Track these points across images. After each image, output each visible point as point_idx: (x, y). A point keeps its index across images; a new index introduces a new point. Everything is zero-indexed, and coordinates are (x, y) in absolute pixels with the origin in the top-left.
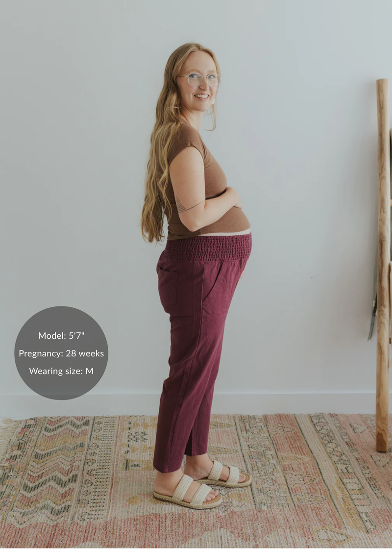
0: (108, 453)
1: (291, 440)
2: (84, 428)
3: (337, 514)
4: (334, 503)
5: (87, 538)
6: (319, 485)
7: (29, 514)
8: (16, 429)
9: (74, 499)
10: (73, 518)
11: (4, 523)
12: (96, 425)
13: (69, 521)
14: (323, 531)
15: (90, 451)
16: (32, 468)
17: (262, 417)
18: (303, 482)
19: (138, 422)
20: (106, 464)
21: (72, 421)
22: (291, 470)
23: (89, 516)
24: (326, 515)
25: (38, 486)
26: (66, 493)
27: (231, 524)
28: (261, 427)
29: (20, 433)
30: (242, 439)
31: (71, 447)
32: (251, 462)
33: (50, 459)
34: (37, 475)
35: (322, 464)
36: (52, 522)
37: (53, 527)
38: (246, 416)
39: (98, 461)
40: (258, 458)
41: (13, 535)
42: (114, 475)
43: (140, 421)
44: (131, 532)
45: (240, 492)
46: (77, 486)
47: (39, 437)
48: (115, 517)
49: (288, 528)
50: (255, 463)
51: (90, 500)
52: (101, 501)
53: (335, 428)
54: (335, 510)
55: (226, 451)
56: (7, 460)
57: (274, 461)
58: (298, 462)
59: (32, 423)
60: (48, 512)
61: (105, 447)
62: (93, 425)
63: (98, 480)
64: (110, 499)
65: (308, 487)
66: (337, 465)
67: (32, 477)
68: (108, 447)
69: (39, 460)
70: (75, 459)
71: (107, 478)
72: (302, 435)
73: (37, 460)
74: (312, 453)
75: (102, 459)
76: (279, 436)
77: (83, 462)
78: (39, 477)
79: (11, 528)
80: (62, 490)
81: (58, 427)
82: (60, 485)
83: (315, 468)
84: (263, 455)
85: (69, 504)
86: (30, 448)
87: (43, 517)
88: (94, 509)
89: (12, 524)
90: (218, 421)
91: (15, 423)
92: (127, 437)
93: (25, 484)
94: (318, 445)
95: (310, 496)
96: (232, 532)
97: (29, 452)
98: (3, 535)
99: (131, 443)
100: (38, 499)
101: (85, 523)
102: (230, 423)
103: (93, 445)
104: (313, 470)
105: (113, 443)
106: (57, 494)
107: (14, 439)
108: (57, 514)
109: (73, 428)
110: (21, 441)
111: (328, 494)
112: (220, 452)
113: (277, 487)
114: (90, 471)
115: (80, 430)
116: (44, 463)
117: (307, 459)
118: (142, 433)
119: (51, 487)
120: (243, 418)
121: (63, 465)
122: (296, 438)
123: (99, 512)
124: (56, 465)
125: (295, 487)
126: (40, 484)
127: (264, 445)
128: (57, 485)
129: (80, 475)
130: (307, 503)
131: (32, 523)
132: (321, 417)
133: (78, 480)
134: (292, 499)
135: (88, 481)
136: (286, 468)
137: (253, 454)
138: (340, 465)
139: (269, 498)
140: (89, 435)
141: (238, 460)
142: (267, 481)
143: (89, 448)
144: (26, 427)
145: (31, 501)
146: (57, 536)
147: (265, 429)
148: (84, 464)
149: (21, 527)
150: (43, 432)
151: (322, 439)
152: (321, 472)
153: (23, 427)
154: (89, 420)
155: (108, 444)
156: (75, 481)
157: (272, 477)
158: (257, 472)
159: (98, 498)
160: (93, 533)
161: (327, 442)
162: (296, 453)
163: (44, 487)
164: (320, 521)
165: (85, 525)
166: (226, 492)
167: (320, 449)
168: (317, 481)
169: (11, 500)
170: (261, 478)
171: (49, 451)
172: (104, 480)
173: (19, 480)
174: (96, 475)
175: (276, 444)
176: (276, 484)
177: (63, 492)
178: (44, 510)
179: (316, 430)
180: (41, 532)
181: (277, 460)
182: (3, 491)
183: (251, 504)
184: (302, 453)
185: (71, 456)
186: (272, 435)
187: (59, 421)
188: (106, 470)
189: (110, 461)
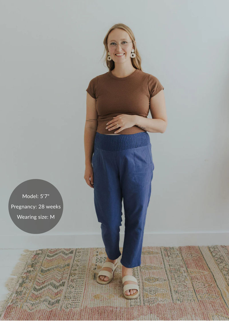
0: (84, 269)
1: (196, 261)
2: (70, 255)
3: (225, 306)
4: (224, 299)
5: (69, 319)
6: (214, 288)
7: (36, 304)
8: (31, 255)
9: (63, 296)
10: (61, 307)
11: (21, 309)
12: (77, 253)
13: (59, 309)
14: (217, 316)
15: (73, 268)
16: (39, 277)
17: (178, 248)
18: (204, 286)
19: (102, 252)
20: (83, 276)
21: (63, 251)
22: (197, 279)
23: (71, 306)
24: (219, 306)
25: (42, 288)
26: (58, 292)
27: (157, 311)
28: (178, 254)
29: (33, 258)
30: (165, 261)
31: (62, 266)
32: (171, 275)
33: (50, 273)
34: (41, 282)
35: (216, 276)
36: (49, 309)
37: (50, 312)
38: (168, 247)
39: (78, 274)
40: (175, 272)
41: (26, 316)
42: (87, 282)
43: (103, 251)
44: (96, 315)
45: (164, 292)
46: (65, 288)
47: (44, 260)
48: (86, 307)
49: (194, 314)
50: (173, 275)
51: (72, 296)
52: (78, 297)
53: (225, 254)
54: (225, 304)
55: (155, 268)
56: (25, 273)
57: (185, 274)
58: (200, 274)
59: (40, 253)
60: (47, 304)
61: (82, 266)
62: (75, 253)
63: (77, 285)
64: (84, 296)
65: (207, 289)
66: (226, 276)
67: (39, 283)
68: (84, 266)
69: (43, 273)
70: (64, 273)
71: (82, 284)
72: (203, 258)
73: (42, 273)
74: (210, 269)
75: (80, 273)
76: (188, 259)
77: (69, 275)
78: (42, 283)
79: (25, 312)
80: (56, 291)
81: (55, 254)
82: (55, 288)
83: (211, 278)
84: (179, 270)
85: (60, 299)
86: (38, 266)
87: (44, 306)
88: (74, 302)
89: (26, 310)
90: (151, 250)
91: (30, 252)
92: (95, 260)
93: (34, 287)
94: (214, 265)
95: (208, 295)
96: (158, 316)
97: (38, 269)
98: (20, 316)
99: (98, 264)
100: (42, 296)
101: (68, 310)
102: (158, 252)
103: (75, 265)
104: (210, 280)
105: (87, 264)
106: (53, 293)
107: (29, 261)
108: (52, 305)
109: (64, 255)
110: (33, 263)
111: (220, 294)
112: (151, 269)
113: (187, 290)
114: (73, 280)
115: (68, 256)
116: (46, 275)
117: (206, 273)
118: (104, 258)
119: (49, 289)
120: (166, 249)
121: (57, 276)
122: (199, 260)
123: (77, 304)
124: (53, 276)
125: (198, 289)
126: (43, 287)
127: (179, 264)
128: (53, 288)
129: (66, 282)
130: (206, 299)
131: (37, 309)
132: (215, 248)
133: (65, 285)
134: (197, 297)
135: (71, 285)
136: (193, 278)
137: (172, 270)
138: (228, 276)
139: (182, 296)
140: (73, 259)
141: (162, 273)
142: (181, 286)
143: (72, 267)
144: (37, 254)
145: (37, 297)
146: (51, 317)
147: (180, 255)
148: (70, 276)
149: (31, 312)
150: (46, 257)
151: (216, 261)
152: (215, 281)
153: (35, 255)
154: (73, 251)
155: (84, 264)
156: (64, 286)
157: (184, 283)
158: (174, 281)
159: (77, 295)
160: (73, 316)
161: (219, 262)
162: (199, 269)
163: (45, 289)
164: (214, 310)
165: (68, 311)
166: (154, 292)
167: (215, 267)
168: (213, 286)
169: (26, 296)
170: (177, 284)
171: (49, 268)
172: (80, 285)
173: (31, 284)
174: (76, 282)
175: (187, 264)
176: (187, 288)
177: (57, 292)
178: (44, 303)
179: (212, 255)
180: (42, 315)
181: (187, 273)
182: (22, 290)
183: (170, 299)
184: (203, 269)
185: (62, 271)
186: (184, 259)
187: (55, 251)
188: (82, 279)
189: (85, 274)
